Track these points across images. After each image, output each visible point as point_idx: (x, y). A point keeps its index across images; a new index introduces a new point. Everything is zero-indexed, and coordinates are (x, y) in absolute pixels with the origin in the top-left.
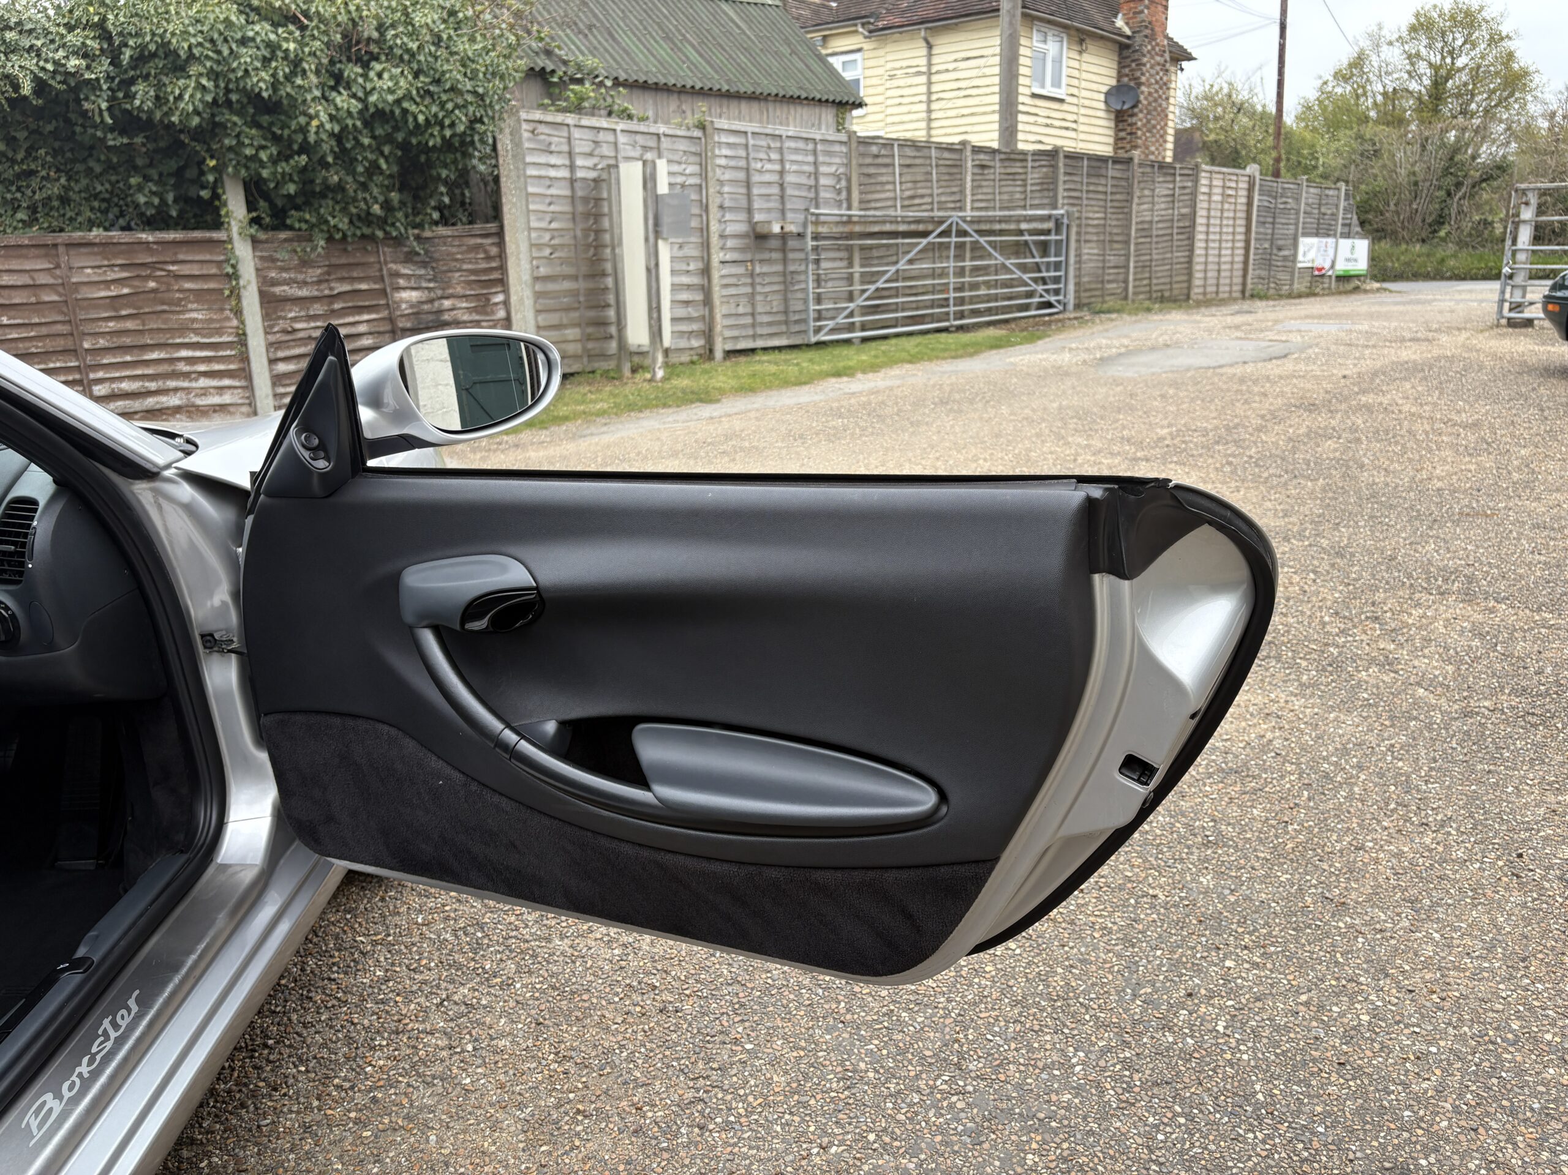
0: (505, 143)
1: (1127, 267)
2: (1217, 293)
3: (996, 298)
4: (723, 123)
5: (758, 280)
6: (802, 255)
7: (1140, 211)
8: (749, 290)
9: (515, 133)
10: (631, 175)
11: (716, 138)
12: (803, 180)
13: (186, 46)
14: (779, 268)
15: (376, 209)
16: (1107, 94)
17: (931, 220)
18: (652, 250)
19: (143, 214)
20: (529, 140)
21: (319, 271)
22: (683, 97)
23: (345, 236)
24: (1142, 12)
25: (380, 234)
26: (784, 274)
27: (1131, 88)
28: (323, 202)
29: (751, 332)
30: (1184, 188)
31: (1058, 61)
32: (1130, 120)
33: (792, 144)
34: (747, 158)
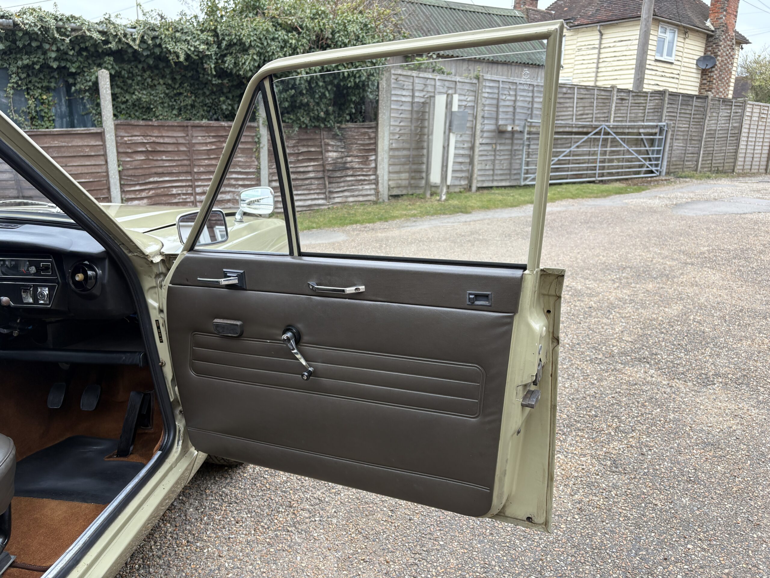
0: (383, 84)
1: (699, 154)
2: (751, 169)
3: (622, 167)
4: (488, 76)
5: (498, 153)
6: (521, 142)
7: (710, 124)
8: (493, 158)
9: (388, 80)
10: (440, 101)
11: (484, 84)
12: (526, 105)
13: (249, 41)
14: (509, 147)
15: (322, 114)
16: (698, 60)
17: (591, 127)
18: (447, 138)
19: (224, 113)
20: (394, 83)
21: (294, 142)
22: (470, 63)
23: (307, 126)
24: (722, 18)
25: (322, 125)
26: (511, 150)
27: (712, 58)
28: (299, 111)
29: (491, 178)
30: (737, 113)
31: (671, 43)
32: (710, 74)
33: (522, 87)
34: (498, 94)
